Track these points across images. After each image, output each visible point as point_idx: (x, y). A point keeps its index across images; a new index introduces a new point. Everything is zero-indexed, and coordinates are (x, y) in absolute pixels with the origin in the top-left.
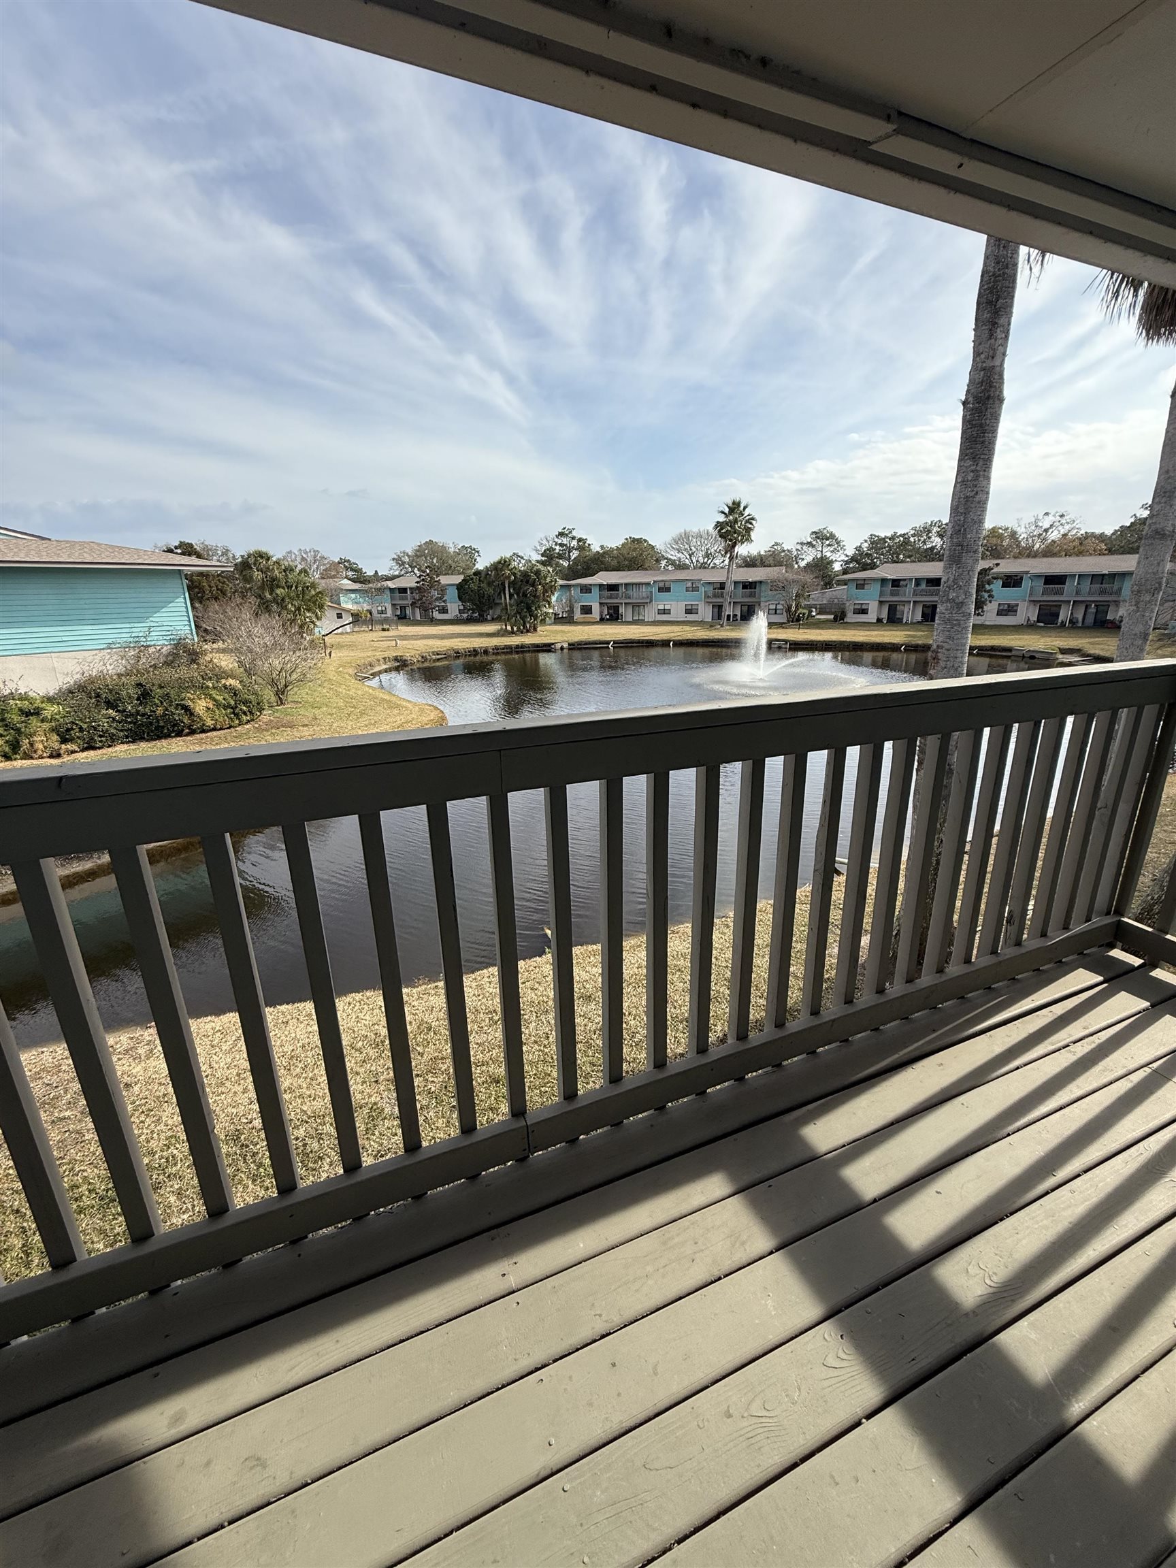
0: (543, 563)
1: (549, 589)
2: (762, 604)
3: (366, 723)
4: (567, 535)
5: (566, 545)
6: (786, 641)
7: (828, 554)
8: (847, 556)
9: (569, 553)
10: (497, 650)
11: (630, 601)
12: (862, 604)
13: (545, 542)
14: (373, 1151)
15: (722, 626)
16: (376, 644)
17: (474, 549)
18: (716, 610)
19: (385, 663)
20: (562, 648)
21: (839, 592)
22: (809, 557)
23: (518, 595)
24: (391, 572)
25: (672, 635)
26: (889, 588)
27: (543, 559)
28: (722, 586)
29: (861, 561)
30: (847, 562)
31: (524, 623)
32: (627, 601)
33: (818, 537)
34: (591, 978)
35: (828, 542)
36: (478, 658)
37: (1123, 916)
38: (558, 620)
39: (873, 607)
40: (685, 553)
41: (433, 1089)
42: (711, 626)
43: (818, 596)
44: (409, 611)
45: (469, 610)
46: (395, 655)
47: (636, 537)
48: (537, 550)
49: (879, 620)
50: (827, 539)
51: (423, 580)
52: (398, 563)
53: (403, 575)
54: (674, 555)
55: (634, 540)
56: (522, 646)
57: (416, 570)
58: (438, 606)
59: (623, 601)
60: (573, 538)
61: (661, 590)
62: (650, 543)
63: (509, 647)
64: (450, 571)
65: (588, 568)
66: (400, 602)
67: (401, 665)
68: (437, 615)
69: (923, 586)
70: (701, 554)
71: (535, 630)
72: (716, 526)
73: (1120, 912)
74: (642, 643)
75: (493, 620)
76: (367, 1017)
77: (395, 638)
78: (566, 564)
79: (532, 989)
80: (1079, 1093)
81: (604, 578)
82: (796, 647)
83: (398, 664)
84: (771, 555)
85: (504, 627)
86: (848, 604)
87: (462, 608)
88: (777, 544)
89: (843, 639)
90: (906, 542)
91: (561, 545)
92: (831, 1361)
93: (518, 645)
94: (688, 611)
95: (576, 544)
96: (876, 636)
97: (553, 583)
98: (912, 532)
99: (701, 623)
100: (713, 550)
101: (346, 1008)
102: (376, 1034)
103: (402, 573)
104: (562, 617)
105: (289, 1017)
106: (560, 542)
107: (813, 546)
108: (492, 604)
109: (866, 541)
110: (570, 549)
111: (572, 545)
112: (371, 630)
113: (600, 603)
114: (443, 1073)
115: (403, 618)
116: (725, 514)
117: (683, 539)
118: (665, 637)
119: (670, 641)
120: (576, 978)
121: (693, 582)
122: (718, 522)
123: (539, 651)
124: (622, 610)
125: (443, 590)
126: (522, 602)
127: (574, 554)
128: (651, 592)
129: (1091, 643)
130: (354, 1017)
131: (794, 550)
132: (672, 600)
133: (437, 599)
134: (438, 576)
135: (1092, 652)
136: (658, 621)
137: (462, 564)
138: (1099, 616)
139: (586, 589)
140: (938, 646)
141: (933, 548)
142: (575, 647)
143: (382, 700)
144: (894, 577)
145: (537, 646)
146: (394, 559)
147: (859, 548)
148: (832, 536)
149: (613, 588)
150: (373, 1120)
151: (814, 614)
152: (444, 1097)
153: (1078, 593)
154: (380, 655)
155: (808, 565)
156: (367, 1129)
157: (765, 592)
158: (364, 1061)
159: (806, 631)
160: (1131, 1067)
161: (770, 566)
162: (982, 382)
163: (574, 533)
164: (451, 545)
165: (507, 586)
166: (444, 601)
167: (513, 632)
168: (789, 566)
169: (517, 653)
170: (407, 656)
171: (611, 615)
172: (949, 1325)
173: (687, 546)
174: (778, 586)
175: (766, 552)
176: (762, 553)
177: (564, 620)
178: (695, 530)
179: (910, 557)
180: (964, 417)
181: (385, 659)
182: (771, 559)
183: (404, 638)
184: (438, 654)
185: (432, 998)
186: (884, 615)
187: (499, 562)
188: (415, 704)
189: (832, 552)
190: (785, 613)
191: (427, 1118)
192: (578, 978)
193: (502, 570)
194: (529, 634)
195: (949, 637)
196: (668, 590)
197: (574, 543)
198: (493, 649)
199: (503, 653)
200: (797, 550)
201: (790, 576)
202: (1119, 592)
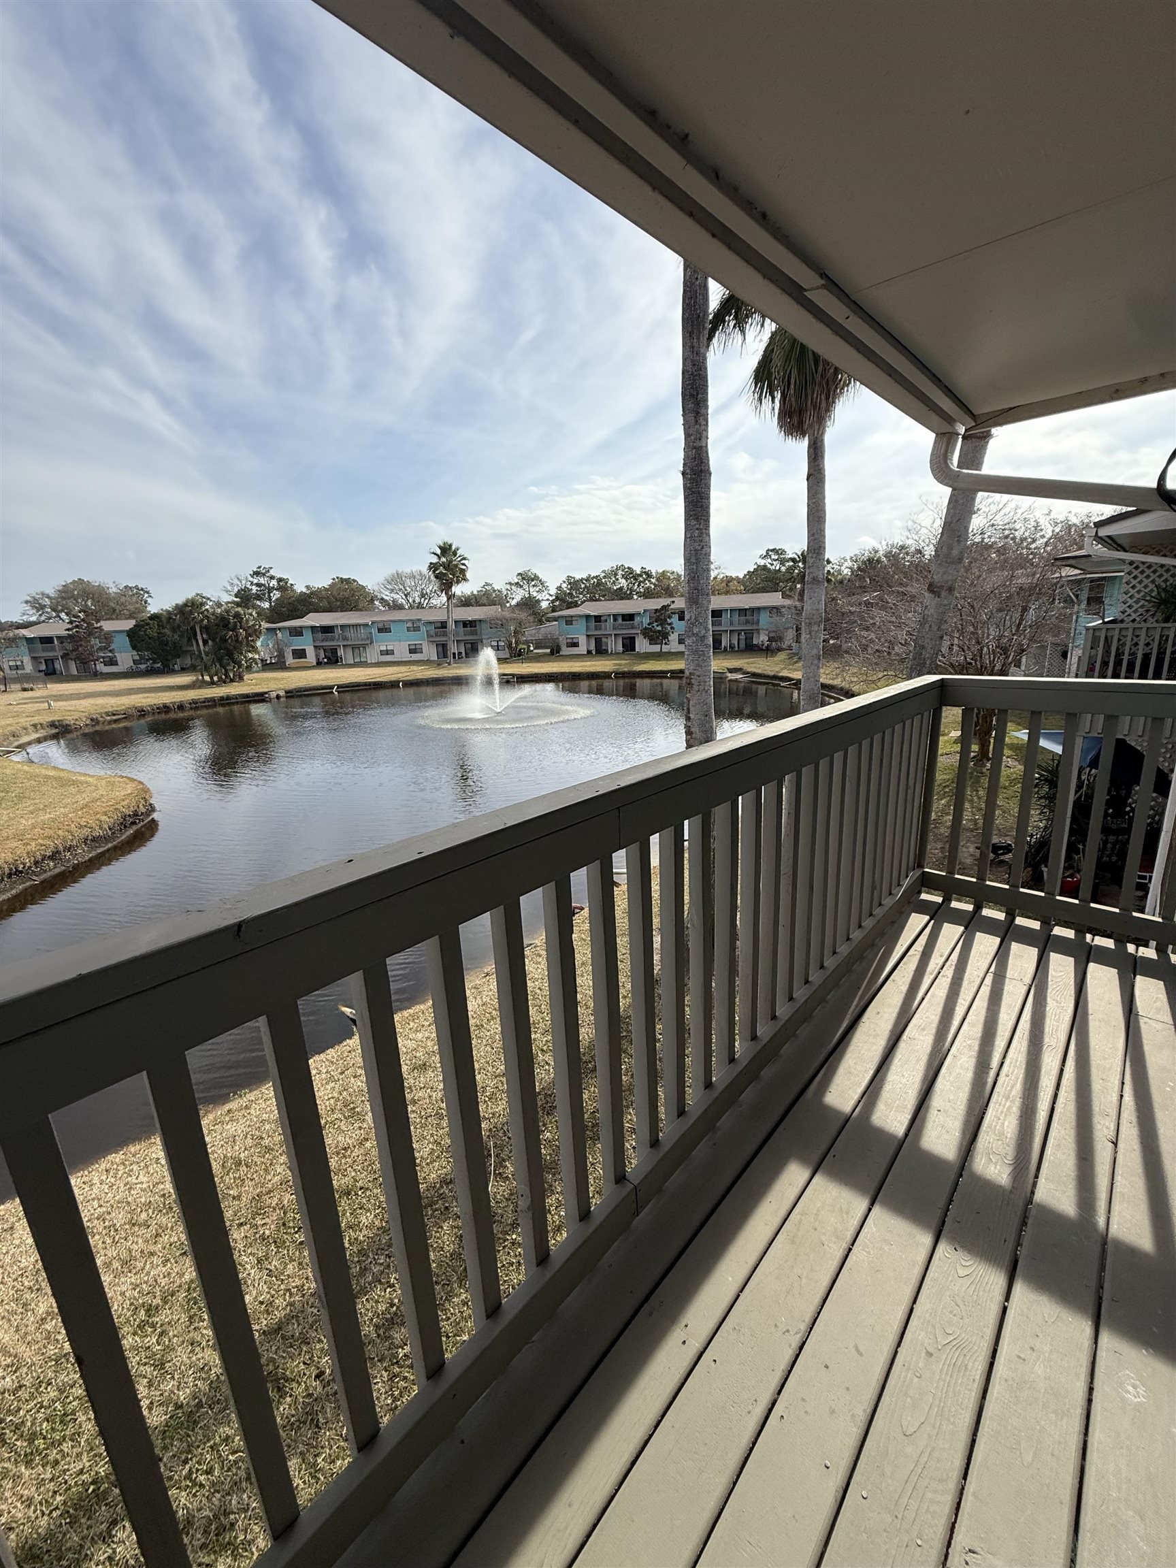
0: (238, 604)
1: (255, 633)
2: (484, 641)
3: (31, 808)
4: (264, 574)
5: (264, 585)
6: (513, 675)
7: (535, 594)
8: (551, 595)
9: (269, 593)
10: (196, 705)
11: (349, 643)
12: (572, 638)
13: (236, 581)
14: (208, 1341)
15: (449, 664)
16: (17, 708)
17: (142, 589)
18: (440, 649)
19: (37, 731)
20: (278, 697)
21: (551, 628)
22: (518, 596)
23: (213, 640)
24: (25, 618)
25: (400, 675)
26: (593, 624)
27: (238, 599)
28: (444, 625)
29: (564, 600)
30: (553, 601)
31: (226, 671)
32: (345, 643)
33: (523, 579)
34: (418, 1045)
35: (533, 583)
36: (172, 715)
37: (923, 867)
38: (267, 666)
39: (582, 640)
40: (400, 593)
41: (267, 1232)
42: (439, 665)
43: (531, 633)
44: (59, 665)
45: (148, 660)
46: (50, 719)
47: (344, 577)
48: (227, 591)
49: (589, 652)
50: (532, 581)
51: (77, 627)
52: (33, 607)
53: (44, 622)
54: (388, 596)
55: (342, 580)
56: (228, 698)
57: (63, 615)
58: (103, 657)
59: (341, 644)
60: (272, 578)
61: (380, 630)
62: (360, 583)
63: (212, 700)
64: (114, 614)
65: (296, 610)
66: (44, 654)
67: (60, 731)
68: (101, 667)
69: (620, 620)
70: (417, 594)
71: (241, 678)
72: (430, 568)
73: (921, 866)
74: (370, 685)
75: (183, 670)
76: (141, 1178)
77: (45, 699)
78: (267, 605)
79: (355, 1077)
80: (967, 1004)
81: (313, 619)
82: (524, 679)
83: (57, 730)
84: (484, 595)
85: (201, 678)
86: (561, 639)
87: (137, 658)
88: (487, 584)
89: (563, 670)
90: (599, 583)
91: (258, 585)
92: (962, 1272)
93: (222, 697)
94: (412, 651)
95: (276, 583)
96: (590, 666)
97: (257, 627)
98: (604, 574)
99: (427, 662)
100: (428, 591)
101: (104, 1178)
102: (164, 1195)
103: (43, 618)
104: (271, 663)
105: (13, 1219)
106: (255, 581)
107: (521, 587)
108: (178, 652)
109: (564, 582)
110: (270, 590)
111: (271, 585)
112: (5, 691)
113: (315, 647)
114: (274, 1209)
115: (51, 673)
116: (437, 555)
117: (396, 580)
118: (393, 678)
119: (399, 682)
120: (402, 1049)
121: (413, 621)
122: (431, 563)
123: (249, 702)
124: (341, 652)
125: (108, 637)
126: (220, 649)
127: (276, 595)
128: (371, 633)
129: (748, 663)
130: (122, 1185)
131: (503, 590)
132: (395, 641)
133: (100, 649)
134: (98, 621)
135: (749, 670)
136: (382, 662)
137: (131, 607)
138: (748, 641)
139: (297, 632)
140: (690, 673)
141: (621, 589)
142: (292, 694)
143: (47, 777)
144: (596, 614)
145: (247, 696)
146: (27, 602)
147: (559, 588)
148: (536, 578)
149: (327, 630)
150: (195, 1303)
151: (532, 648)
152: (286, 1237)
153: (731, 624)
154: (26, 721)
155: (518, 604)
156: (191, 1318)
157: (485, 630)
158: (157, 1235)
159: (529, 664)
160: (982, 975)
161: (485, 605)
162: (695, 458)
163: (272, 572)
164: (111, 585)
165: (198, 631)
166: (110, 651)
167: (213, 683)
168: (502, 605)
169: (223, 705)
170: (69, 719)
171: (329, 659)
172: (1008, 1205)
173: (401, 587)
174: (498, 624)
175: (478, 592)
176: (475, 593)
177: (274, 666)
178: (408, 571)
179: (604, 596)
180: (685, 485)
181: (35, 726)
182: (484, 598)
183: (59, 698)
184: (114, 715)
185: (229, 1127)
186: (593, 647)
187: (185, 605)
188: (100, 778)
189: (538, 592)
190: (507, 649)
191: (271, 1271)
192: (405, 1050)
193: (191, 613)
194: (234, 683)
195: (698, 665)
196: (387, 630)
197: (274, 583)
198: (190, 704)
199: (205, 706)
200: (507, 589)
201: (507, 614)
202: (758, 622)
